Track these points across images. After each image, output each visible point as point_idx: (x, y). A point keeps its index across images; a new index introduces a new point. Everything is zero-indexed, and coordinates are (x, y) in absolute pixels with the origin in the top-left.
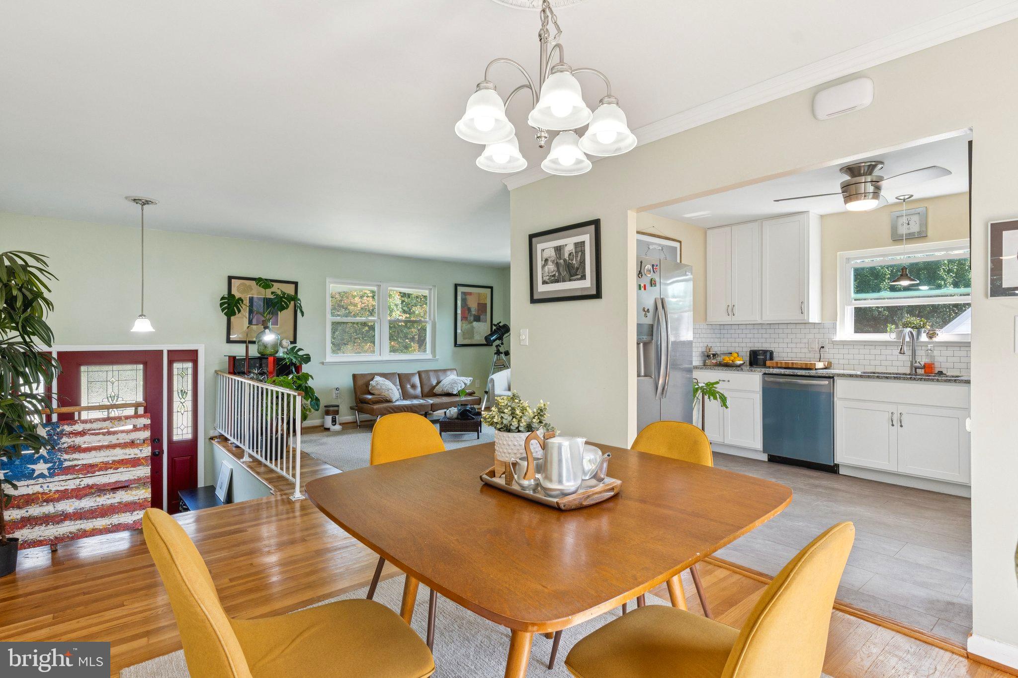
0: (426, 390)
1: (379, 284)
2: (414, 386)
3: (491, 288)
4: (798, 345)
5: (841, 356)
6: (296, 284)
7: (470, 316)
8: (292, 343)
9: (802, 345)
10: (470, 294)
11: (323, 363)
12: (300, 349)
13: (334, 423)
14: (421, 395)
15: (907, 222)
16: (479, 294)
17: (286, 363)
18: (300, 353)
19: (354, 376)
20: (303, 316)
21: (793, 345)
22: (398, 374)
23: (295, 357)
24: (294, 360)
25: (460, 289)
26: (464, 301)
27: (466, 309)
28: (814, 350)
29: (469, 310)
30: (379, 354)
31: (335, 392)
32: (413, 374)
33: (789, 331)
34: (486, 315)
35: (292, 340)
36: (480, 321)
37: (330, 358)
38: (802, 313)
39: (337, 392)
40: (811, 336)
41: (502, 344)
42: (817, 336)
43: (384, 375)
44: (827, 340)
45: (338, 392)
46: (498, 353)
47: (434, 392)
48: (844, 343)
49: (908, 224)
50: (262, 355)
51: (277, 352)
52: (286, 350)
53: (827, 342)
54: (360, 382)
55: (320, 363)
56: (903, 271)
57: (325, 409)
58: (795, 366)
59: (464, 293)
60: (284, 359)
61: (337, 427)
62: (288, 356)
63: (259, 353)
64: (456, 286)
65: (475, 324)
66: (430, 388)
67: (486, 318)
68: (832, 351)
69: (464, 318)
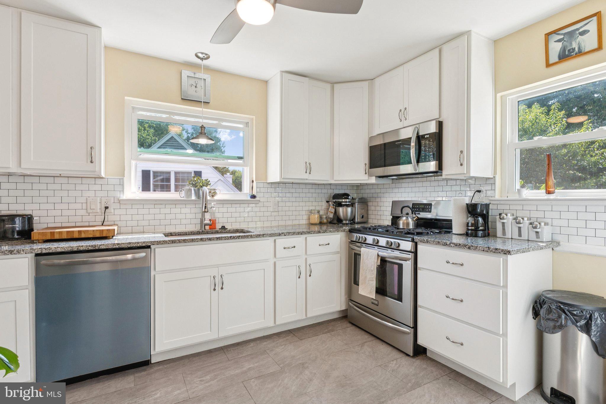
4: (72, 206)
5: (129, 217)
9: (79, 206)
15: (195, 85)
21: (65, 206)
28: (94, 211)
33: (58, 187)
38: (92, 162)
40: (91, 194)
42: (99, 194)
44: (112, 198)
48: (133, 202)
49: (196, 87)
53: (112, 201)
56: (202, 130)
58: (83, 236)
68: (117, 212)
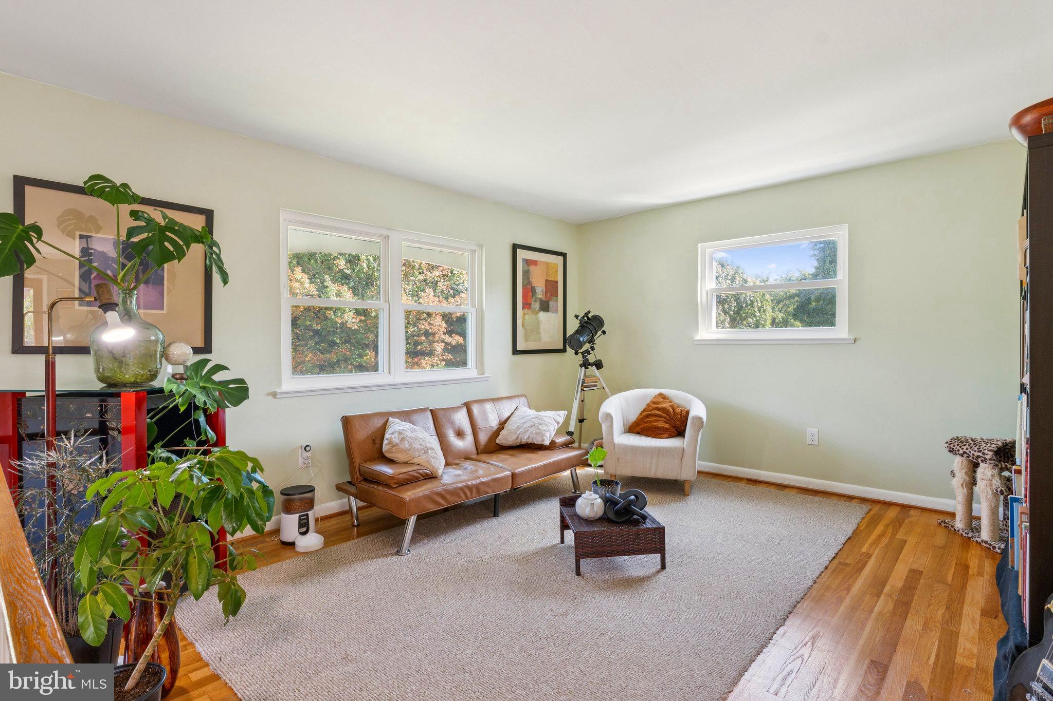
0: (483, 438)
1: (386, 233)
2: (460, 434)
3: (564, 255)
6: (209, 214)
7: (536, 301)
8: (196, 351)
10: (535, 263)
11: (274, 395)
12: (219, 368)
13: (304, 529)
14: (475, 451)
16: (547, 263)
17: (176, 407)
18: (218, 377)
19: (346, 422)
20: (225, 282)
22: (432, 411)
23: (204, 388)
24: (201, 399)
25: (522, 254)
26: (526, 273)
27: (530, 290)
29: (533, 290)
30: (388, 372)
31: (301, 455)
32: (456, 409)
34: (557, 302)
35: (200, 343)
36: (549, 311)
37: (290, 383)
39: (306, 454)
41: (593, 349)
43: (406, 415)
45: (308, 454)
46: (585, 364)
47: (498, 441)
50: (111, 385)
51: (154, 376)
52: (180, 370)
54: (362, 433)
55: (269, 394)
57: (282, 498)
59: (528, 262)
60: (172, 394)
61: (312, 541)
62: (183, 388)
63: (102, 379)
64: (515, 247)
65: (542, 315)
66: (489, 434)
67: (557, 306)
69: (526, 305)
